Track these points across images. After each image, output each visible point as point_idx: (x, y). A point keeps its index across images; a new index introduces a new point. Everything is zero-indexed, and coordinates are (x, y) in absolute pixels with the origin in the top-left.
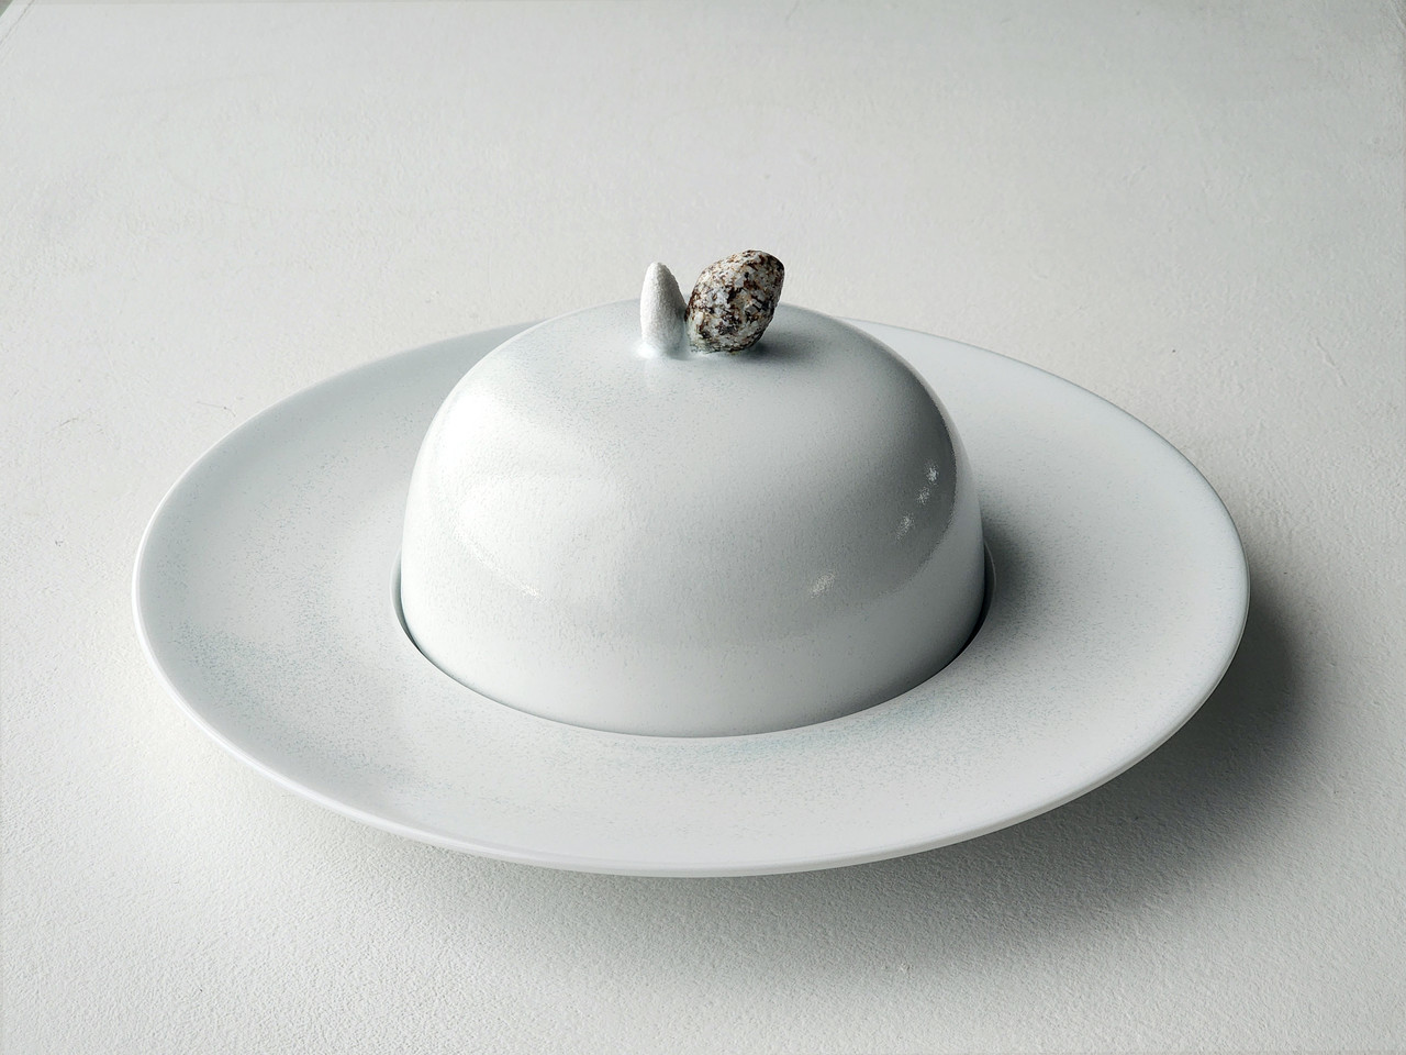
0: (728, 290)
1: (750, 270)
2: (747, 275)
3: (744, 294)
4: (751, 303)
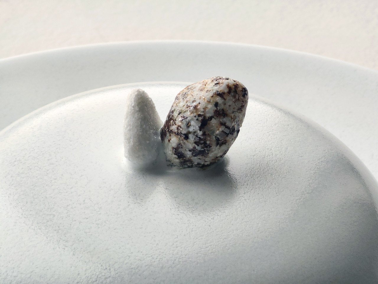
0: (200, 118)
1: (218, 99)
2: (216, 105)
3: (214, 122)
4: (221, 129)
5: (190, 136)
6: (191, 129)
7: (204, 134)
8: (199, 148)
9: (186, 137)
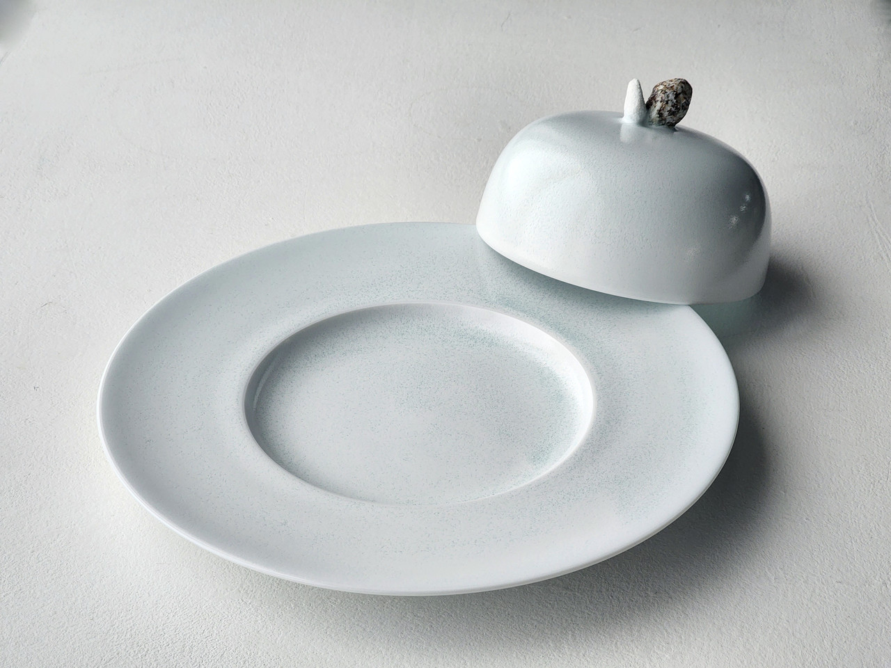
0: (675, 93)
2: (682, 87)
5: (669, 102)
6: (670, 98)
7: (677, 102)
8: (673, 109)
9: (667, 103)
